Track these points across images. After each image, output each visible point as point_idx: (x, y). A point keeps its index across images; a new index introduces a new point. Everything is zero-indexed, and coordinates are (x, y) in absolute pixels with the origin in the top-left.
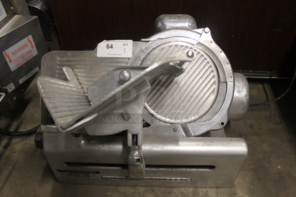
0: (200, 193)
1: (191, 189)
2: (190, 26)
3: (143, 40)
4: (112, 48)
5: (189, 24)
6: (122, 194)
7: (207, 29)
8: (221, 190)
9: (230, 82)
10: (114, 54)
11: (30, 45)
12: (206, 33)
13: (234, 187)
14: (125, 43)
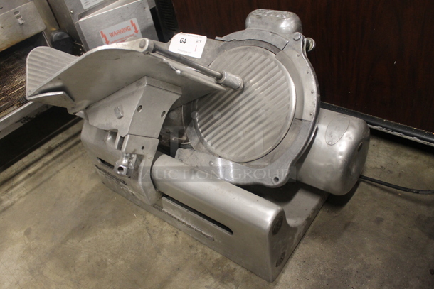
0: (225, 267)
1: (219, 256)
3: (217, 38)
4: (185, 42)
6: (145, 222)
8: (255, 278)
10: (184, 52)
11: (133, 29)
13: (276, 284)
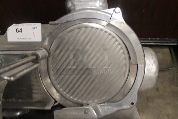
2: (100, 6)
4: (21, 32)
5: (99, 4)
7: (118, 9)
9: (141, 64)
10: (24, 39)
12: (117, 13)
14: (34, 26)
